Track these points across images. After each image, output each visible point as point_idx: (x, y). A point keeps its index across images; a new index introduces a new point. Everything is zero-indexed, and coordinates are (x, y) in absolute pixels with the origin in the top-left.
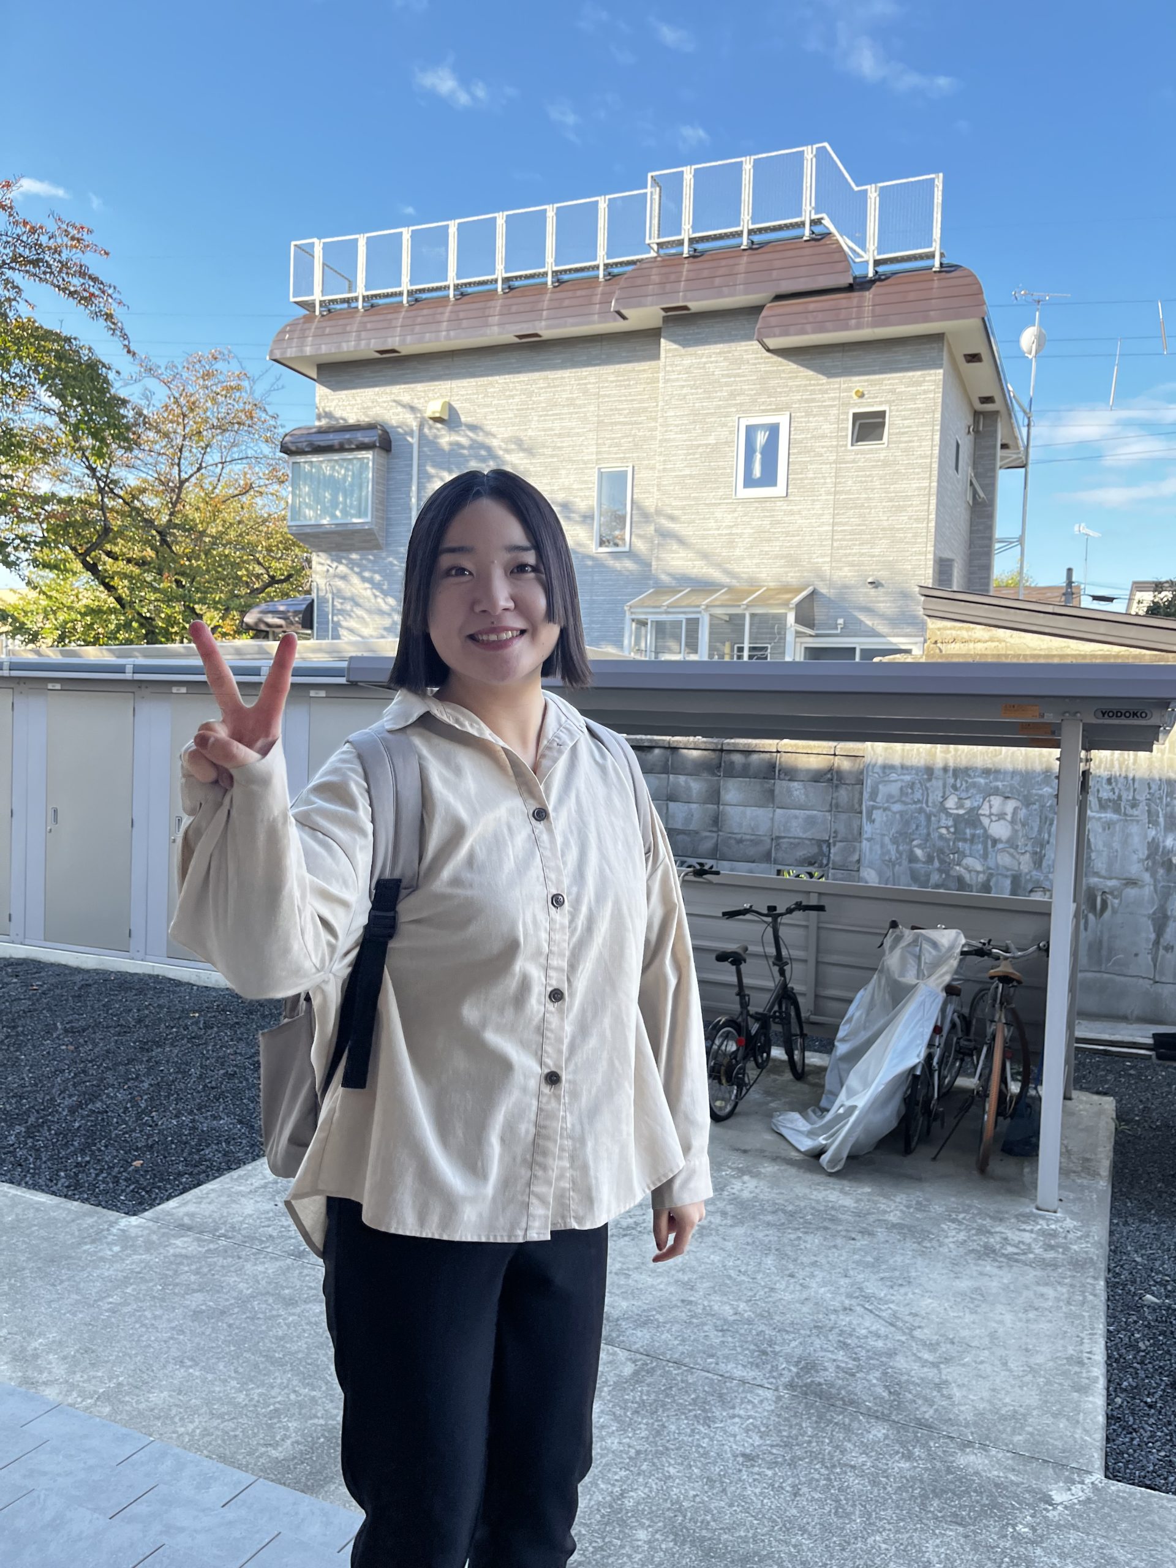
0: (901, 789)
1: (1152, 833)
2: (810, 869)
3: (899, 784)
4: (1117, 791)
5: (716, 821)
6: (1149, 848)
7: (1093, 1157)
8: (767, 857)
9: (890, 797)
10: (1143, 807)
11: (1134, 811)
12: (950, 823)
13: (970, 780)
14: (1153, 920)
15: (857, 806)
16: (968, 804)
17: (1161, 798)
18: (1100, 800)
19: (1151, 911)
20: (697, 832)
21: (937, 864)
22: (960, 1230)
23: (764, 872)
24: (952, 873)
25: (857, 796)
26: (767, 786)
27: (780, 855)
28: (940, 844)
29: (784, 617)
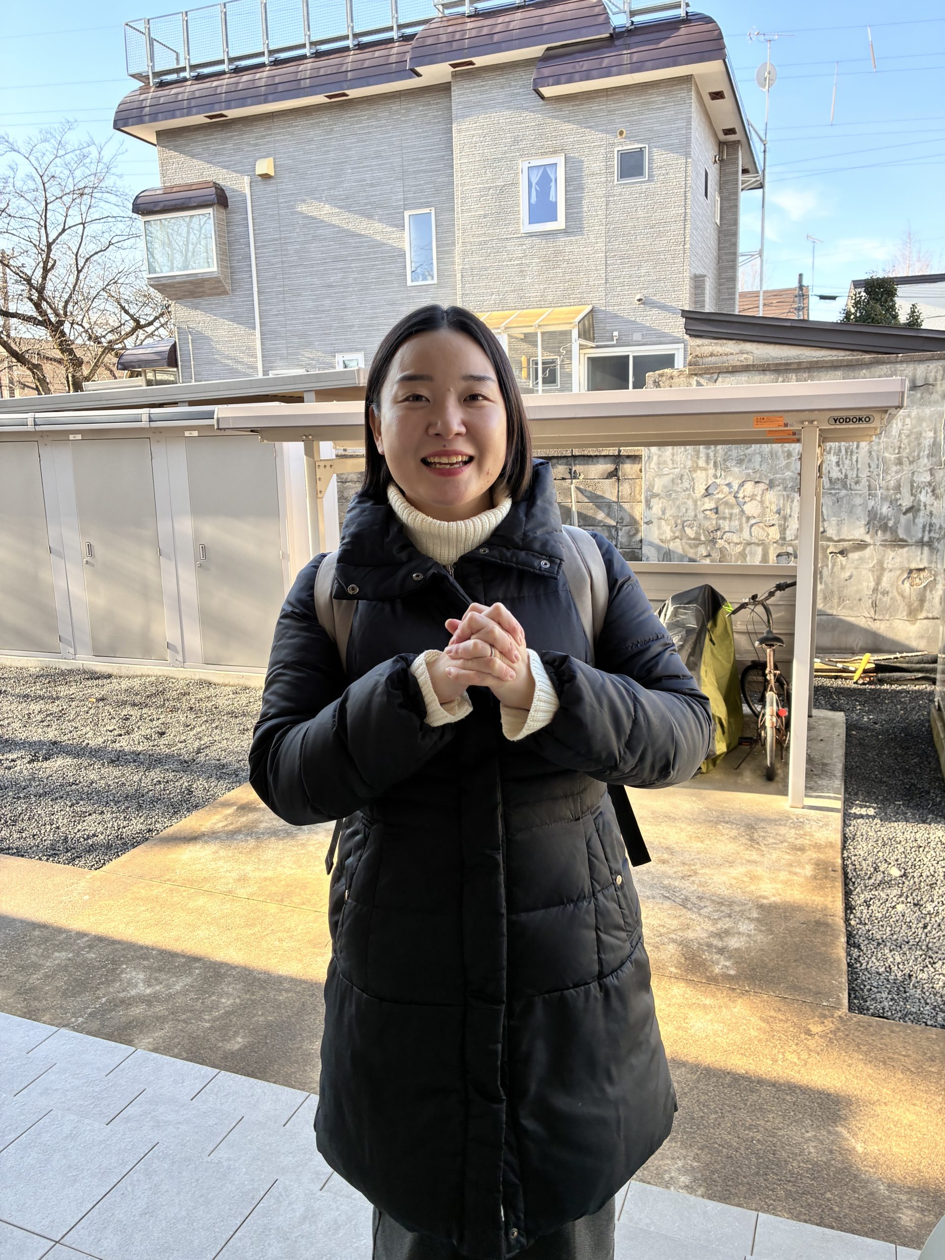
0: (673, 481)
1: (871, 503)
3: (671, 476)
4: (844, 471)
6: (869, 516)
7: (829, 762)
9: (664, 488)
10: (864, 482)
11: (858, 487)
12: (713, 506)
13: (728, 471)
14: (873, 571)
15: (638, 497)
16: (726, 490)
17: (878, 475)
18: (830, 480)
19: (871, 565)
21: (703, 539)
24: (716, 546)
25: (638, 488)
28: (707, 524)
29: (568, 333)
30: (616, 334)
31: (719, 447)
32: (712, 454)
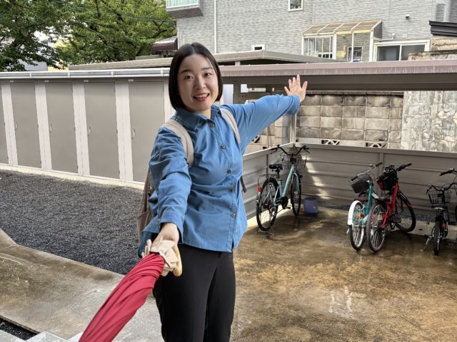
0: (419, 109)
2: (381, 142)
3: (418, 107)
5: (341, 124)
8: (362, 138)
9: (415, 112)
12: (440, 122)
13: (449, 104)
15: (400, 116)
16: (448, 114)
20: (332, 129)
21: (434, 139)
22: (440, 288)
23: (361, 144)
24: (441, 143)
25: (400, 112)
26: (362, 108)
27: (367, 137)
28: (435, 131)
29: (369, 34)
30: (393, 34)
31: (445, 92)
32: (441, 96)
